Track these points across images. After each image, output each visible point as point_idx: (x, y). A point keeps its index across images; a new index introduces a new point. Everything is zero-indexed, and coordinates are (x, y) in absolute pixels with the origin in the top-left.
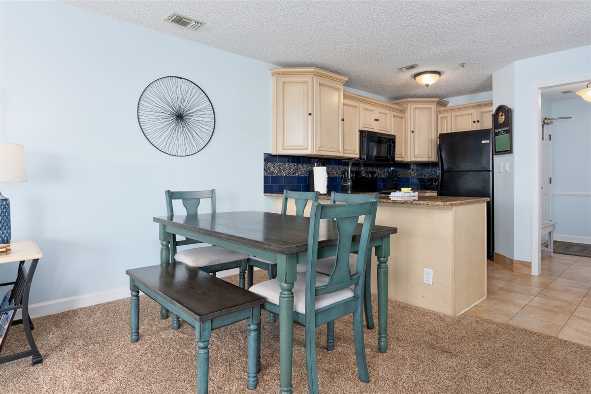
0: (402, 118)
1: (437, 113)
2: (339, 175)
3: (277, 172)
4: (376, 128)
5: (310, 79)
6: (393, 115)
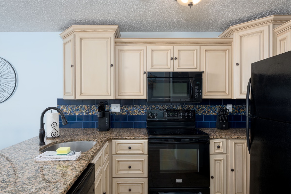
0: (225, 51)
1: (275, 35)
4: (172, 67)
6: (204, 50)
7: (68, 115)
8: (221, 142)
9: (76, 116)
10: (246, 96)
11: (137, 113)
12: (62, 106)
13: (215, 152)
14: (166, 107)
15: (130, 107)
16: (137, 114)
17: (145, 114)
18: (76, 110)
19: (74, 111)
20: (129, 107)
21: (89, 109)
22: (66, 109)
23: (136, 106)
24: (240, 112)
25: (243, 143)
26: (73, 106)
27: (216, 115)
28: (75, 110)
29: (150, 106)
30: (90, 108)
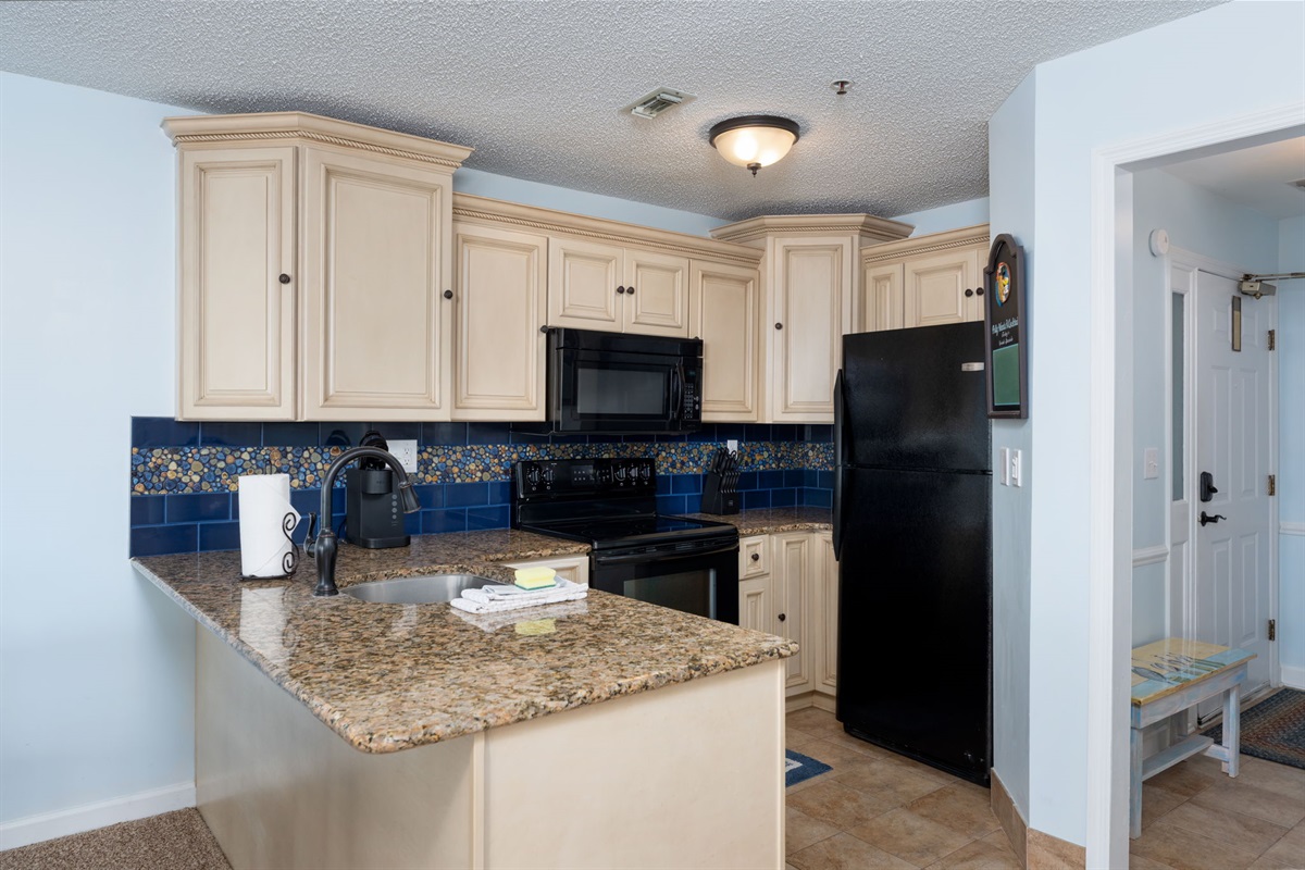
0: (744, 282)
1: (864, 262)
2: (496, 475)
3: (196, 478)
4: (623, 318)
5: (287, 156)
6: (700, 273)
7: (188, 490)
8: (759, 544)
9: (228, 494)
10: (832, 415)
11: (479, 474)
12: (157, 452)
13: (749, 572)
14: (570, 450)
15: (455, 452)
16: (477, 480)
17: (504, 477)
18: (231, 469)
19: (218, 472)
20: (451, 453)
21: (291, 463)
22: (179, 465)
23: (475, 447)
24: (756, 462)
25: (801, 542)
26: (214, 451)
27: (700, 472)
28: (222, 469)
29: (520, 448)
30: (296, 460)
